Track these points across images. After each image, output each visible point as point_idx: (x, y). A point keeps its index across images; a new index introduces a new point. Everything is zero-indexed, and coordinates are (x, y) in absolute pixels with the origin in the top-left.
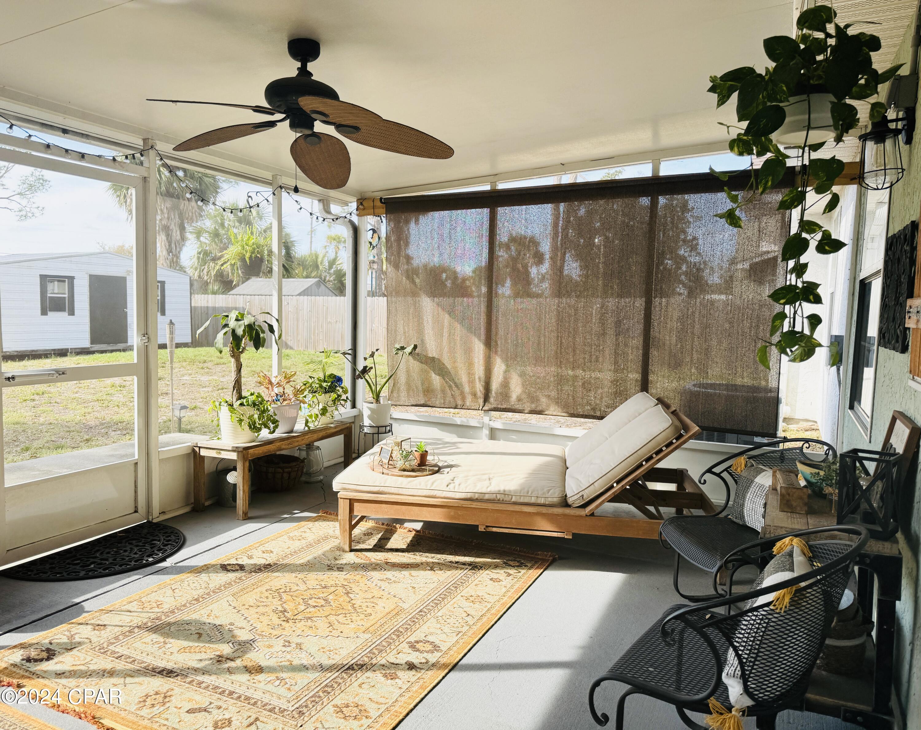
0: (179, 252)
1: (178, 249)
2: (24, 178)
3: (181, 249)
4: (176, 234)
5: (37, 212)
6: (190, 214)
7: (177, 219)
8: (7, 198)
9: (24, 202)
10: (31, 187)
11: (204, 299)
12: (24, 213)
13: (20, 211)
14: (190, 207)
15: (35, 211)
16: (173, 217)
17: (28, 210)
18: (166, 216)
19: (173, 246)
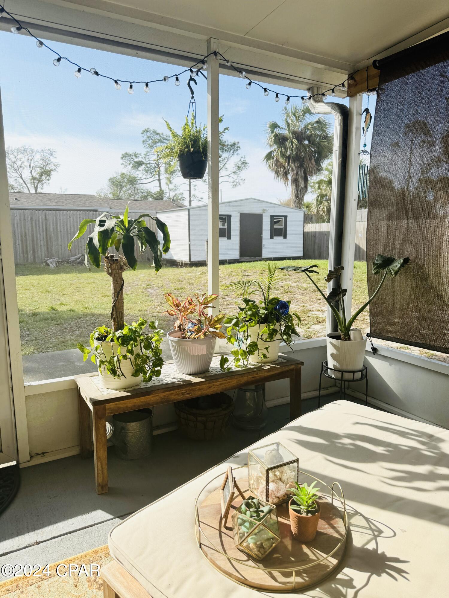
0: (303, 197)
1: (302, 195)
2: (236, 163)
3: (304, 194)
4: (302, 184)
5: (241, 182)
6: (311, 169)
7: (302, 174)
8: (228, 176)
9: (235, 177)
10: (239, 168)
11: (314, 227)
12: (235, 183)
13: (233, 182)
14: (311, 165)
15: (241, 181)
16: (300, 173)
17: (237, 181)
18: (295, 172)
19: (299, 192)
